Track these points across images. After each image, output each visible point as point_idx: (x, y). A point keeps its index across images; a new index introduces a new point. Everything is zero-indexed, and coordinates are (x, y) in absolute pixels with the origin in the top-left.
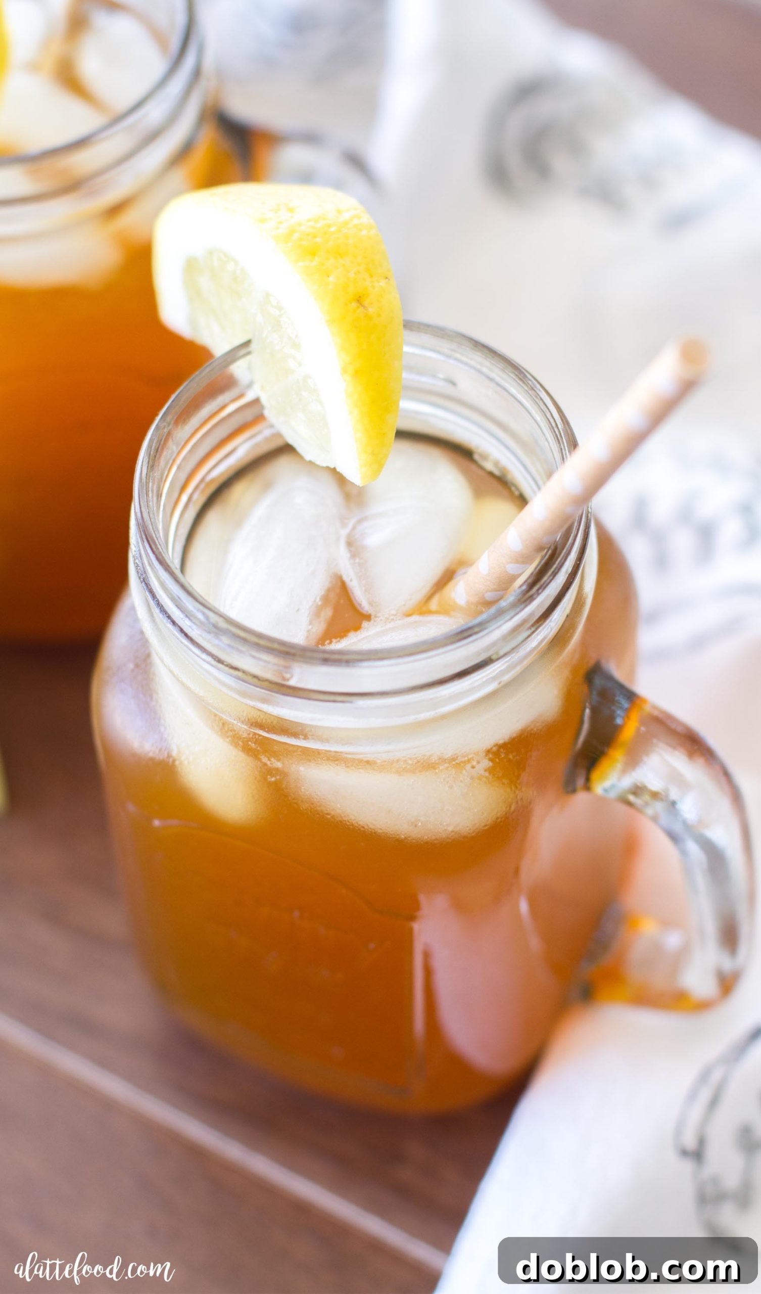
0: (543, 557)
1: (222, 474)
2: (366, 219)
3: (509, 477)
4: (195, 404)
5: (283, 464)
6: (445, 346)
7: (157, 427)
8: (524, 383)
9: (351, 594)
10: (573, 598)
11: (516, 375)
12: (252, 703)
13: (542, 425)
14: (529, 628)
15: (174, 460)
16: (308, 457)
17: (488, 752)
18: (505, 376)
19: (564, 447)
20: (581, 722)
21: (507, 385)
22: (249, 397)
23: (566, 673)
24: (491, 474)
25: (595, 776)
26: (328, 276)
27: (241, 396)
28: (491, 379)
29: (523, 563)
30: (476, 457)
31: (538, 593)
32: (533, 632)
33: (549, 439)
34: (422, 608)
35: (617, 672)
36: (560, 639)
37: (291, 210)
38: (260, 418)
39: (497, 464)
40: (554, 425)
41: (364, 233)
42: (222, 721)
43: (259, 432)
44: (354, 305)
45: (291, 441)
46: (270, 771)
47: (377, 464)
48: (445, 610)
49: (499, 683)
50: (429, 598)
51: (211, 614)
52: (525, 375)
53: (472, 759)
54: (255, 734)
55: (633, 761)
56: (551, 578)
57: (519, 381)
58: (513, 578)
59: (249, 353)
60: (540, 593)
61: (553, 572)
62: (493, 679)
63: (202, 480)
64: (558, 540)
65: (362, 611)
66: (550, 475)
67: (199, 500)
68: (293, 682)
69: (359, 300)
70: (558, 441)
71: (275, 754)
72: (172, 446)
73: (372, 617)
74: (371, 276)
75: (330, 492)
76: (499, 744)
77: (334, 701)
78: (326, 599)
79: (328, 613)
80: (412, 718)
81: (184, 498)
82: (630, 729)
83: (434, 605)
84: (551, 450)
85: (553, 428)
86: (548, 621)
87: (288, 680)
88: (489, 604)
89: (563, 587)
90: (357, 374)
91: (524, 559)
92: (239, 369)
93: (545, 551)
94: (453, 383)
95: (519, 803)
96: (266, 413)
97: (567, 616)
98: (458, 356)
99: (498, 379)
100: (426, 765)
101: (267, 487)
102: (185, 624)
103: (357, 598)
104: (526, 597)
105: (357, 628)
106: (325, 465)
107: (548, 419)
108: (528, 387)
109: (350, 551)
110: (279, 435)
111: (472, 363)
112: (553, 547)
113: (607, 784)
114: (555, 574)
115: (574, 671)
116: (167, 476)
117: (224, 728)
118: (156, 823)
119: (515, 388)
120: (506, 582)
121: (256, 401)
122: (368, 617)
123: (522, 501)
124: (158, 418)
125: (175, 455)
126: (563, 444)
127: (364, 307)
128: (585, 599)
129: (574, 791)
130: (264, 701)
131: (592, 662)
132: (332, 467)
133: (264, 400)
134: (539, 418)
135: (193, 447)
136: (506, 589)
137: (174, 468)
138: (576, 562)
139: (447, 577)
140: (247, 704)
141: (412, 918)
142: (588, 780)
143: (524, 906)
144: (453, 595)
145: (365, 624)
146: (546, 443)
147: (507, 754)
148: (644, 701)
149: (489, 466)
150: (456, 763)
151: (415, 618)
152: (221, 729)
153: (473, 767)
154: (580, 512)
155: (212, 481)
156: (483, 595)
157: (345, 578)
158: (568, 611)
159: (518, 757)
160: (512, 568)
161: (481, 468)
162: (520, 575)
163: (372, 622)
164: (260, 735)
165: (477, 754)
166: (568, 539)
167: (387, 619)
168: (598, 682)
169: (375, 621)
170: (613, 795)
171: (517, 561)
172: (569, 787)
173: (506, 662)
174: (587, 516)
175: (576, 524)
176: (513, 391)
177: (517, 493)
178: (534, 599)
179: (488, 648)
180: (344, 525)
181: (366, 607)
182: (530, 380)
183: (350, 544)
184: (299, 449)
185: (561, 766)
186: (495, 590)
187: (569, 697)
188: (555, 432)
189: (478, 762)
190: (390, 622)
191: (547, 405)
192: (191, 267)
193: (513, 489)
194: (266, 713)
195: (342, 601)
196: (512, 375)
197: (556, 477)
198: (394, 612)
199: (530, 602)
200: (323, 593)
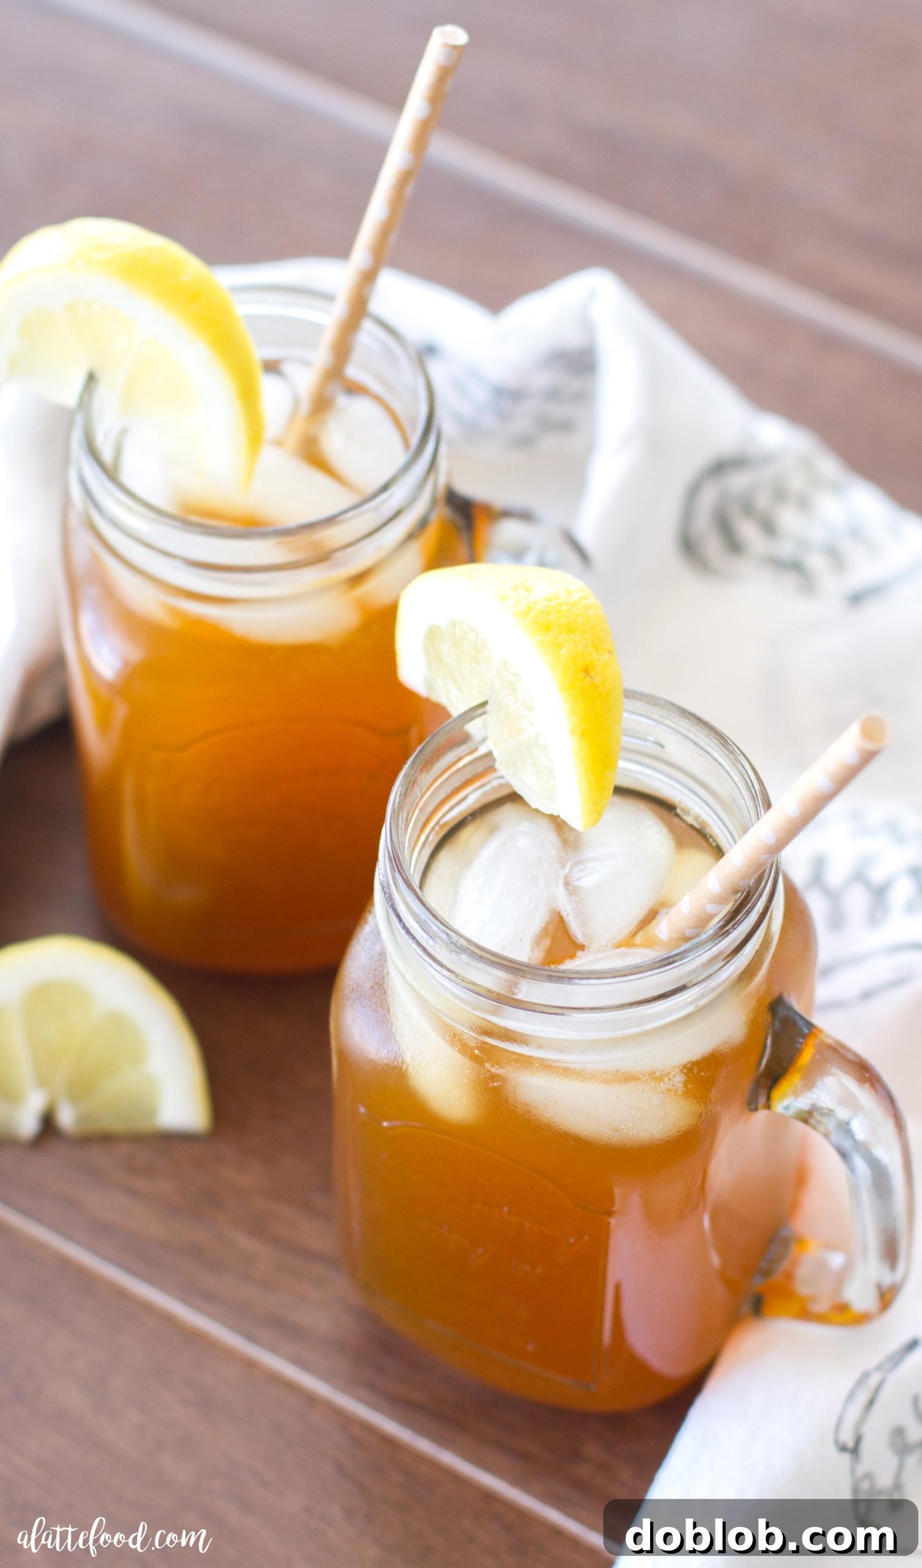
0: (736, 901)
1: (454, 818)
2: (592, 600)
3: (708, 830)
4: (437, 755)
5: (507, 812)
6: (656, 713)
7: (406, 776)
8: (725, 747)
9: (568, 928)
10: (762, 935)
11: (718, 740)
12: (482, 1015)
13: (740, 785)
14: (723, 960)
15: (417, 804)
16: (534, 806)
17: (685, 1066)
18: (707, 741)
19: (759, 804)
20: (765, 1047)
21: (710, 750)
22: (482, 750)
23: (753, 1002)
24: (692, 826)
25: (776, 1094)
26: (560, 649)
27: (476, 750)
28: (696, 744)
29: (720, 903)
30: (679, 811)
31: (734, 928)
32: (728, 962)
33: (746, 798)
34: (628, 942)
35: (796, 1003)
36: (748, 973)
37: (527, 590)
38: (491, 769)
39: (697, 818)
40: (750, 785)
41: (591, 612)
42: (453, 1032)
43: (489, 782)
44: (583, 675)
45: (519, 792)
46: (494, 1077)
47: (596, 815)
48: (649, 944)
49: (696, 1007)
50: (634, 934)
51: (453, 934)
52: (726, 741)
53: (670, 1073)
54: (484, 1042)
55: (809, 1083)
56: (745, 915)
57: (720, 746)
58: (711, 917)
59: (485, 713)
60: (736, 928)
61: (747, 911)
62: (692, 1003)
63: (438, 823)
64: (751, 884)
65: (576, 941)
66: (745, 830)
67: (434, 840)
68: (519, 997)
69: (586, 671)
70: (754, 798)
71: (498, 1063)
72: (417, 792)
73: (586, 947)
74: (597, 650)
75: (550, 836)
76: (693, 1060)
77: (556, 1014)
78: (545, 931)
79: (546, 943)
80: (619, 1033)
81: (423, 838)
82: (807, 1055)
83: (638, 940)
84: (747, 806)
85: (749, 787)
86: (741, 953)
87: (516, 994)
88: (688, 939)
89: (754, 925)
90: (583, 735)
91: (721, 900)
92: (473, 728)
93: (739, 894)
94: (662, 746)
95: (709, 1113)
96: (497, 765)
97: (757, 951)
98: (667, 722)
99: (702, 744)
100: (628, 1078)
101: (493, 830)
102: (428, 943)
103: (573, 931)
104: (723, 930)
105: (572, 956)
106: (549, 812)
107: (746, 781)
108: (728, 751)
109: (568, 890)
110: (508, 785)
111: (680, 729)
112: (747, 890)
113: (785, 1103)
114: (748, 913)
115: (759, 1001)
116: (412, 816)
117: (455, 1039)
118: (385, 1124)
119: (718, 753)
120: (703, 921)
121: (489, 755)
122: (582, 947)
123: (719, 852)
124: (406, 767)
125: (418, 799)
126: (758, 801)
127: (591, 677)
128: (772, 937)
129: (756, 1109)
130: (494, 1013)
131: (776, 995)
132: (556, 814)
133: (496, 754)
134: (737, 778)
135: (433, 792)
136: (704, 926)
137: (417, 811)
138: (766, 904)
139: (651, 916)
140: (478, 1016)
141: (610, 1213)
142: (769, 1098)
143: (706, 1222)
144: (657, 931)
145: (579, 953)
146: (743, 801)
147: (699, 1071)
148: (821, 1031)
149: (690, 820)
150: (656, 1077)
151: (623, 950)
152: (452, 1040)
153: (670, 1079)
154: (771, 862)
155: (446, 823)
156: (684, 931)
157: (564, 914)
158: (757, 947)
159: (709, 1073)
160: (710, 908)
161: (685, 822)
162: (716, 915)
163: (586, 951)
164: (487, 1044)
165: (674, 1068)
166: (761, 884)
167: (599, 949)
168: (782, 1012)
169: (588, 951)
170: (791, 1112)
171: (715, 902)
172: (752, 1105)
173: (702, 988)
174: (777, 865)
175: (767, 871)
176: (715, 755)
177: (714, 844)
178: (730, 933)
179: (689, 973)
180: (563, 866)
181: (580, 938)
182: (730, 744)
183: (567, 884)
184: (526, 798)
185: (746, 1085)
186: (694, 927)
187: (753, 1026)
188: (751, 791)
189: (674, 1077)
190: (601, 953)
191: (745, 767)
192: (433, 635)
193: (711, 840)
194: (494, 1024)
195: (559, 933)
196: (717, 742)
197: (752, 831)
198: (605, 944)
199: (727, 936)
200: (543, 925)
